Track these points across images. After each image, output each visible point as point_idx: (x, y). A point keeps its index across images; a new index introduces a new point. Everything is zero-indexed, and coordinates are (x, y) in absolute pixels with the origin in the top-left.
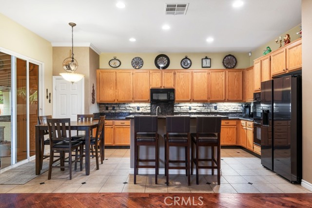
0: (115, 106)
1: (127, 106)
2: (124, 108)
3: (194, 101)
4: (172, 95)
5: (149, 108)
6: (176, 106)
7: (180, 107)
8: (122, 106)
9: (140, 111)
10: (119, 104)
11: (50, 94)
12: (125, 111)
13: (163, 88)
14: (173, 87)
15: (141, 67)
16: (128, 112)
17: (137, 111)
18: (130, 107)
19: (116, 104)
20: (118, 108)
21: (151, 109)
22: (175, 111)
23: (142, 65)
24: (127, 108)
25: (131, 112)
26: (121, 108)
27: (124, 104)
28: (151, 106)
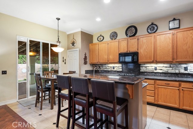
0: (100, 66)
1: (107, 66)
2: (105, 67)
3: (157, 62)
4: (135, 57)
5: (121, 68)
6: (142, 67)
7: (146, 67)
8: (104, 66)
9: (115, 70)
10: (102, 64)
11: (65, 59)
12: (106, 70)
13: (129, 52)
14: (137, 51)
15: (116, 38)
16: (107, 70)
17: (113, 70)
18: (108, 67)
19: (101, 65)
20: (102, 67)
21: (122, 68)
22: (141, 71)
23: (117, 36)
24: (107, 67)
25: (109, 70)
26: (103, 67)
27: (105, 64)
28: (122, 66)
